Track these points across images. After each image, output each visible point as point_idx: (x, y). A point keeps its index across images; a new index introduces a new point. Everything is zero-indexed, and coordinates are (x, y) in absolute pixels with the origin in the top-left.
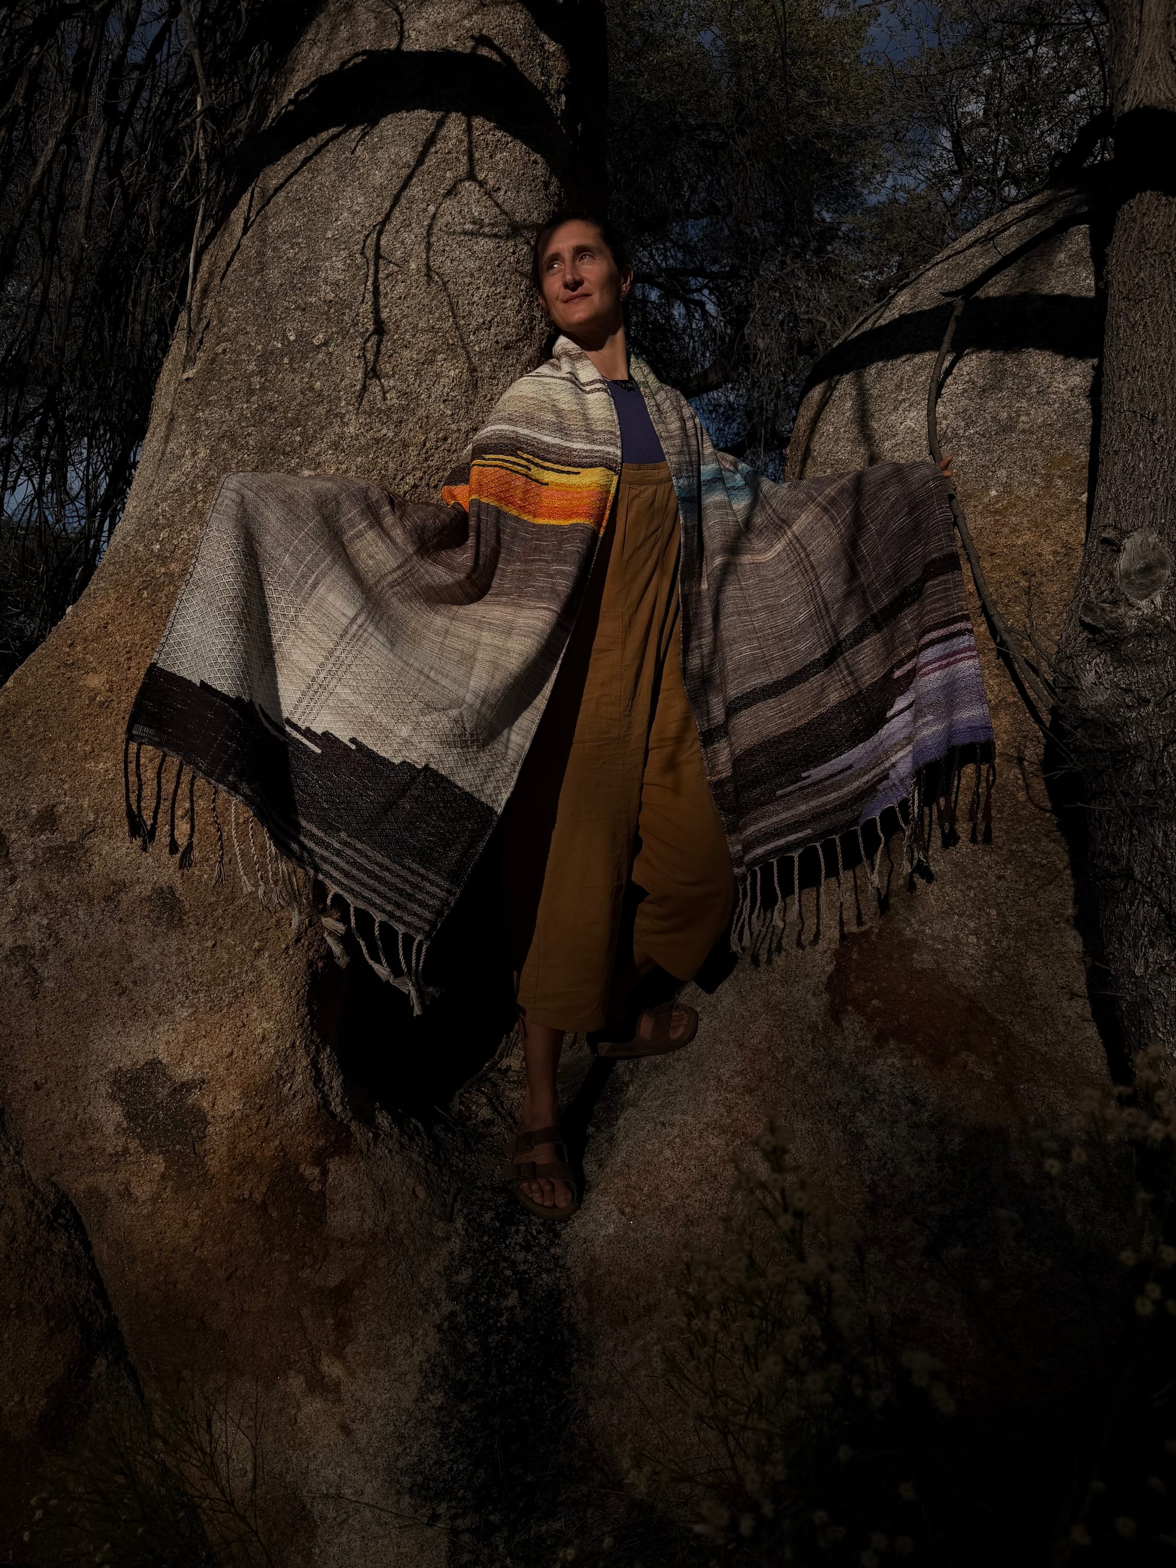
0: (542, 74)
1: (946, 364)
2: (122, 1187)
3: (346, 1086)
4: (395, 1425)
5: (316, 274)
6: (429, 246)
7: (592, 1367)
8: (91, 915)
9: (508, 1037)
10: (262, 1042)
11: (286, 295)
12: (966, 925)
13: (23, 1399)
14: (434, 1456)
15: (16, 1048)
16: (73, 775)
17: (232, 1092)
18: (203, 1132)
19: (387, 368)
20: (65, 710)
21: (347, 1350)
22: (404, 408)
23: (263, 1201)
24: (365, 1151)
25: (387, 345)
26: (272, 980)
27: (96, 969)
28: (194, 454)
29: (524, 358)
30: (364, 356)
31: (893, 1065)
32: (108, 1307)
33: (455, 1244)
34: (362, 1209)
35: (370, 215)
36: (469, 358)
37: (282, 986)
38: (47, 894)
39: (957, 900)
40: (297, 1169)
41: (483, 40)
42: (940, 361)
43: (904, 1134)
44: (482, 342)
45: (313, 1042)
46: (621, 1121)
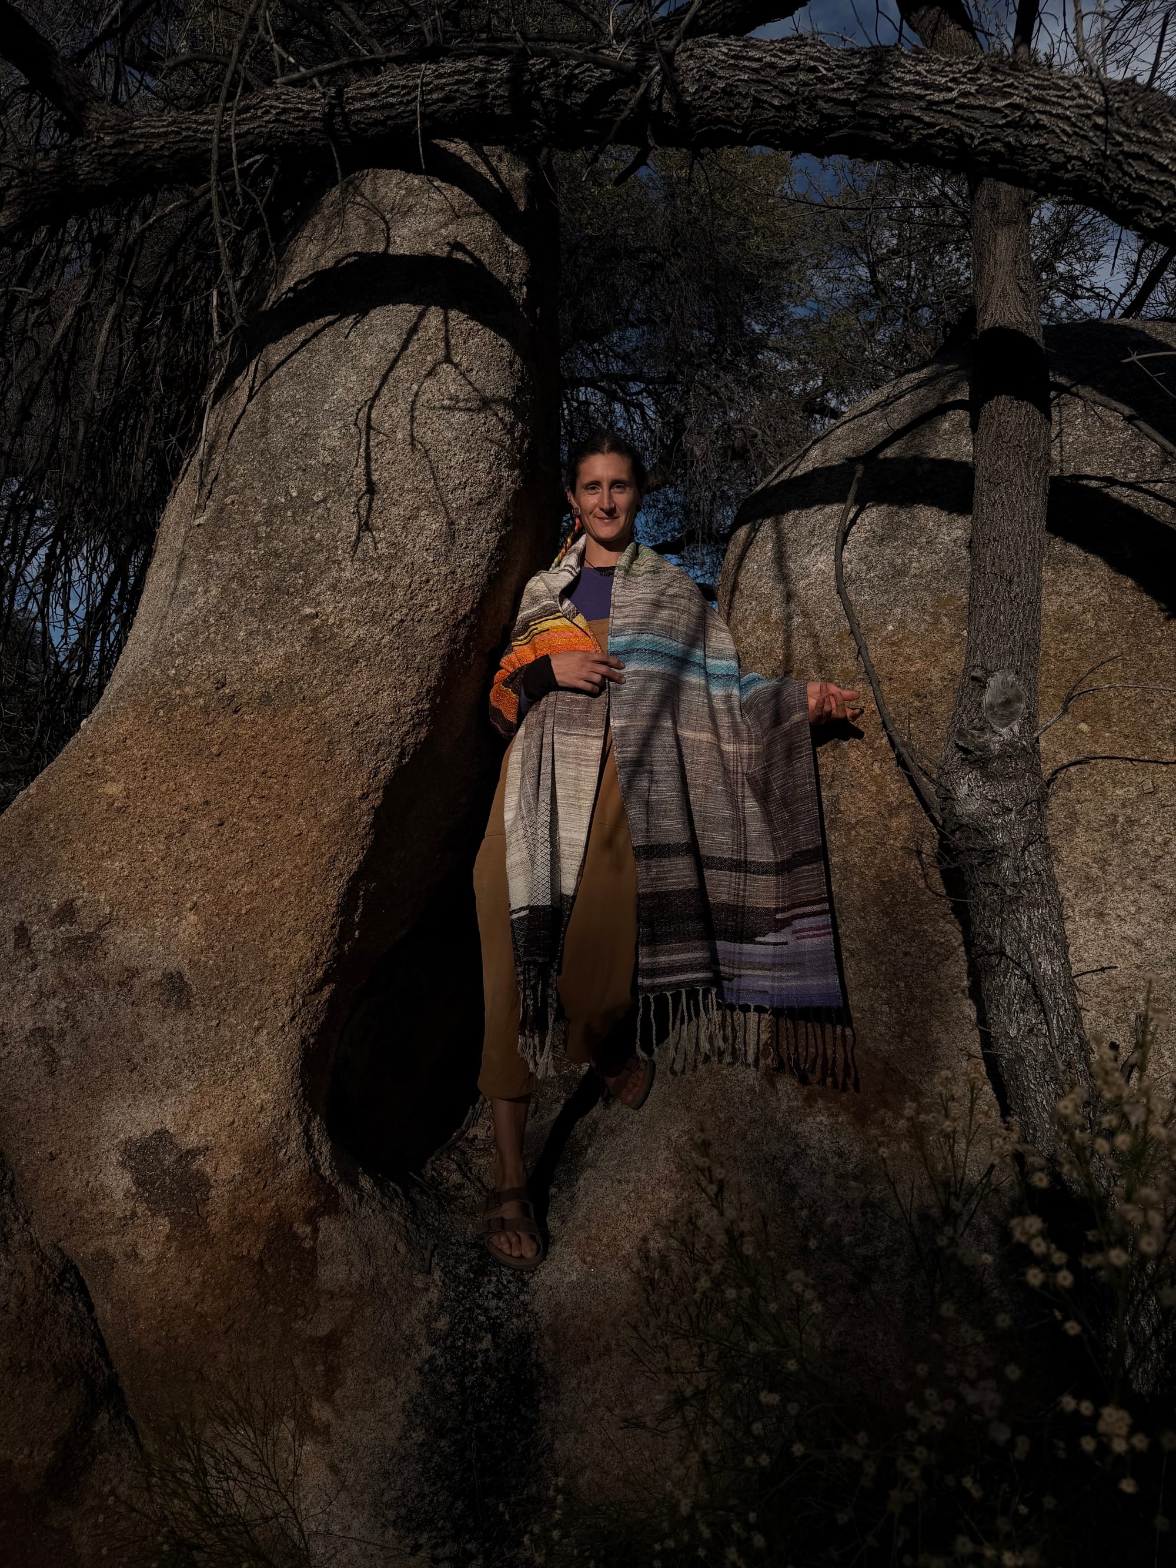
0: (507, 272)
1: (851, 516)
2: (130, 1248)
3: (333, 1151)
4: (380, 1462)
5: (315, 440)
6: (413, 419)
7: (558, 1404)
8: (106, 999)
9: (474, 1108)
10: (260, 1112)
11: (288, 457)
12: (880, 997)
13: (32, 1452)
14: (417, 1490)
15: (32, 1122)
16: (91, 873)
17: (233, 1158)
18: (206, 1195)
19: (379, 523)
20: (85, 814)
21: (336, 1394)
22: (393, 556)
23: (260, 1258)
24: (351, 1210)
25: (377, 503)
26: (270, 1055)
27: (109, 1047)
28: (206, 591)
29: (493, 512)
30: (358, 512)
31: (821, 1122)
32: (109, 1364)
33: (434, 1295)
34: (350, 1263)
35: (362, 392)
36: (447, 513)
37: (279, 1060)
38: (66, 980)
39: (871, 974)
40: (291, 1228)
41: (457, 246)
42: (846, 512)
43: (832, 1184)
44: (457, 500)
45: (305, 1111)
46: (581, 1182)
